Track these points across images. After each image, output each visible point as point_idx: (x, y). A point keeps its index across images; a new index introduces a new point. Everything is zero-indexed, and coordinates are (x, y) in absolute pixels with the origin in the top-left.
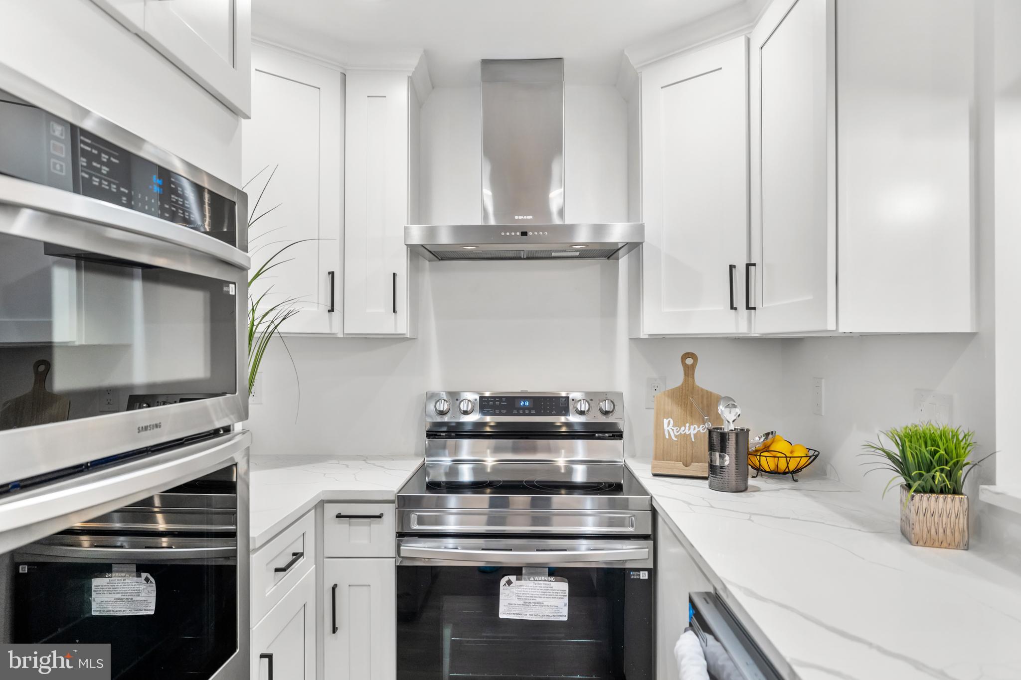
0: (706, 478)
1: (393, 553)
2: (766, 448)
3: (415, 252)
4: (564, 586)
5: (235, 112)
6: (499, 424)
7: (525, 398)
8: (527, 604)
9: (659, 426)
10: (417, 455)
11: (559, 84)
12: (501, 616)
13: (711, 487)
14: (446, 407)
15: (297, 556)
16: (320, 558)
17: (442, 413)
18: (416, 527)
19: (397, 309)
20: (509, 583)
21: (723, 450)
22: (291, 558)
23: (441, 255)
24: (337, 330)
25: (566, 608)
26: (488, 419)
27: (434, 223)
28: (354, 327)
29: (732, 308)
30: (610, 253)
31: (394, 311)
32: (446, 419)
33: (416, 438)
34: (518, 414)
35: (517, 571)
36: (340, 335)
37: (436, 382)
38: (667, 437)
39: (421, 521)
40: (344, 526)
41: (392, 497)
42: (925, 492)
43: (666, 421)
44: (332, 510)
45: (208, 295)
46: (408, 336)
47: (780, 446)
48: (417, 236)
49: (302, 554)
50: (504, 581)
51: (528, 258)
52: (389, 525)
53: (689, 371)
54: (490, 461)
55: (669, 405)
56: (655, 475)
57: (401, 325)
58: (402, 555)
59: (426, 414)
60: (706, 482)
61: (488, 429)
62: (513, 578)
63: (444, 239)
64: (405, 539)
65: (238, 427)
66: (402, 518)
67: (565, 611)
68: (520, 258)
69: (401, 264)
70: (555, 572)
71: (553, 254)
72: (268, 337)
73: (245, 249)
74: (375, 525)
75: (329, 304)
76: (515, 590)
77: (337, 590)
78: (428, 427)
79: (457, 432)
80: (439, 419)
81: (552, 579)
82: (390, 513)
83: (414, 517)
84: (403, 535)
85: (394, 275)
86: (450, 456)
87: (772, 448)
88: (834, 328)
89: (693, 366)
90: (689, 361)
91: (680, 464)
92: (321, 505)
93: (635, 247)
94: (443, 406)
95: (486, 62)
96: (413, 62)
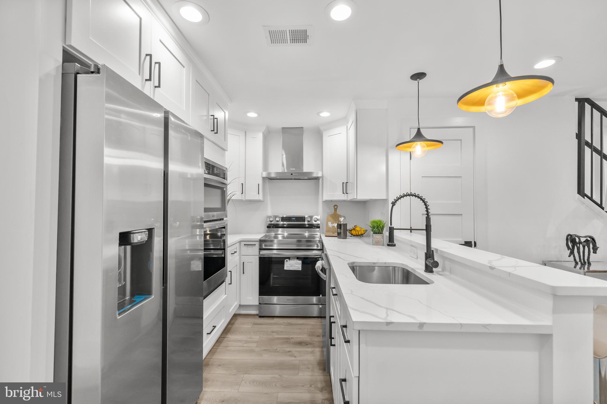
0: (336, 237)
1: (258, 254)
2: (354, 229)
3: (264, 178)
4: (301, 262)
5: (224, 150)
6: (288, 224)
7: (294, 217)
8: (291, 266)
9: (327, 224)
10: (264, 233)
11: (302, 134)
12: (285, 269)
13: (338, 238)
14: (272, 220)
15: (235, 252)
16: (240, 255)
17: (271, 221)
18: (264, 247)
19: (259, 193)
20: (287, 261)
21: (340, 228)
22: (234, 252)
23: (271, 179)
24: (243, 199)
25: (301, 267)
26: (285, 223)
27: (270, 171)
28: (248, 198)
29: (343, 193)
30: (317, 178)
31: (259, 194)
32: (272, 223)
33: (264, 228)
34: (292, 222)
35: (289, 258)
36: (244, 200)
37: (270, 214)
38: (329, 226)
39: (265, 246)
40: (246, 247)
41: (258, 240)
42: (375, 234)
43: (329, 223)
44: (243, 243)
45: (221, 190)
46: (262, 200)
47: (357, 229)
48: (265, 175)
49: (236, 252)
50: (286, 260)
51: (295, 179)
52: (257, 247)
53: (336, 210)
54: (286, 234)
55: (330, 218)
56: (326, 236)
57: (260, 197)
58: (261, 254)
59: (267, 221)
60: (337, 237)
61: (285, 226)
62: (288, 260)
63: (273, 175)
64: (261, 250)
65: (225, 219)
66: (260, 245)
67: (301, 268)
68: (292, 179)
69: (260, 182)
70: (298, 258)
71: (301, 179)
72: (229, 200)
73: (227, 180)
74: (254, 247)
75: (242, 191)
76: (288, 263)
77: (244, 263)
78: (267, 225)
79: (277, 226)
80: (270, 223)
81: (298, 260)
82: (257, 244)
83: (263, 245)
84: (261, 249)
85: (259, 184)
86: (274, 233)
87: (356, 229)
88: (356, 198)
89: (337, 208)
90: (336, 207)
91: (332, 233)
92: (240, 242)
93: (322, 177)
94: (271, 219)
95: (283, 128)
96: (264, 129)
